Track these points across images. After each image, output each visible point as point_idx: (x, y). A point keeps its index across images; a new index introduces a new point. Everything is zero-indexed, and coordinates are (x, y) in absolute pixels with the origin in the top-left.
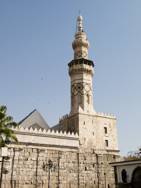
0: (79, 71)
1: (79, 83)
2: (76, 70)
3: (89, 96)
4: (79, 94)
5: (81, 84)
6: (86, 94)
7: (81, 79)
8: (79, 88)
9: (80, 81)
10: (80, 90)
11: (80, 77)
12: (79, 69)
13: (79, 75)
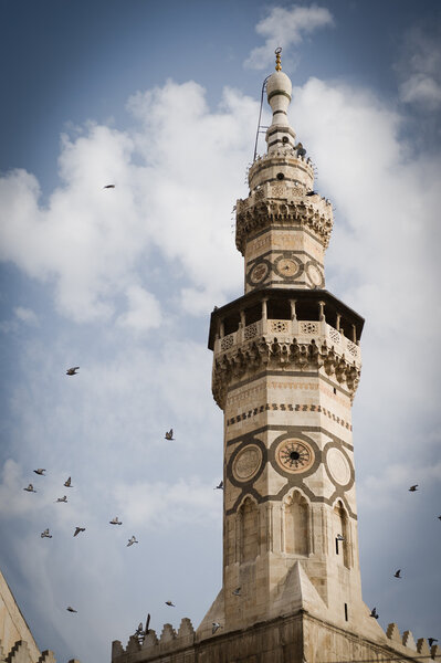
0: (294, 357)
1: (294, 431)
2: (275, 346)
3: (350, 519)
4: (296, 493)
5: (308, 434)
6: (333, 499)
7: (305, 408)
8: (295, 456)
9: (298, 419)
10: (301, 469)
11: (298, 392)
12: (294, 347)
13: (296, 379)
